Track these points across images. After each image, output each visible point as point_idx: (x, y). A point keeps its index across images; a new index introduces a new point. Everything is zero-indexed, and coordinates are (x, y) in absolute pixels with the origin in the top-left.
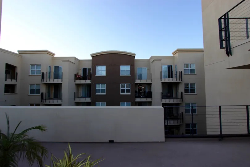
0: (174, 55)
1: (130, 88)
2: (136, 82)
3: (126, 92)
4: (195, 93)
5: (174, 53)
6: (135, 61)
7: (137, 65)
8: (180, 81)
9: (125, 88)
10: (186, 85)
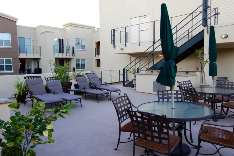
0: (65, 28)
1: (12, 65)
2: (20, 57)
3: (7, 70)
4: (85, 68)
5: (66, 26)
6: (17, 27)
7: (20, 34)
8: (73, 57)
9: (5, 65)
10: (78, 60)
